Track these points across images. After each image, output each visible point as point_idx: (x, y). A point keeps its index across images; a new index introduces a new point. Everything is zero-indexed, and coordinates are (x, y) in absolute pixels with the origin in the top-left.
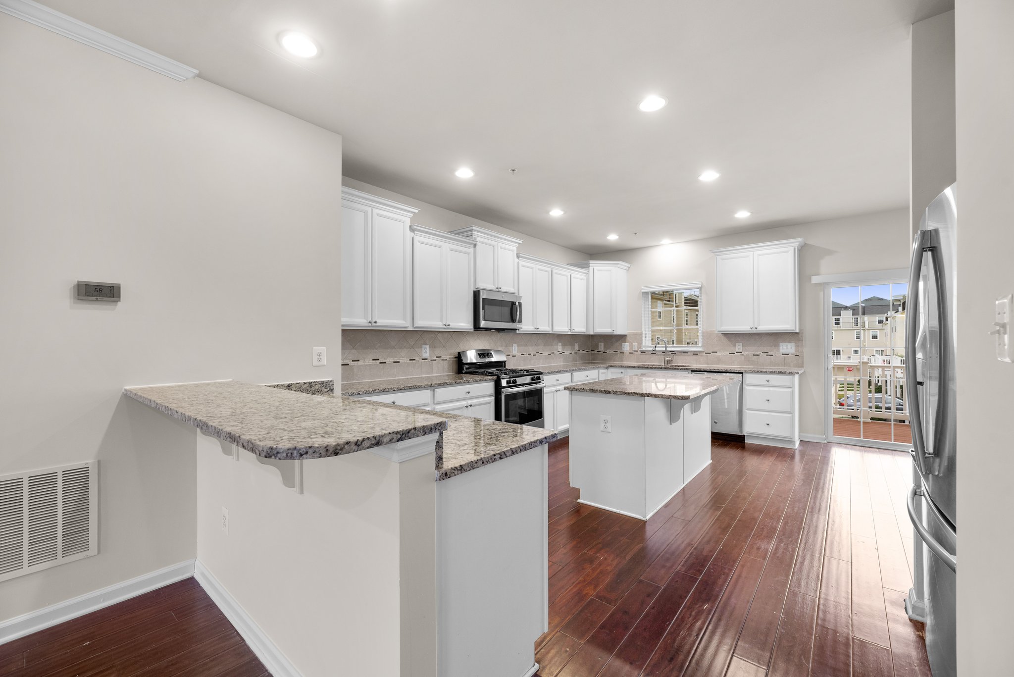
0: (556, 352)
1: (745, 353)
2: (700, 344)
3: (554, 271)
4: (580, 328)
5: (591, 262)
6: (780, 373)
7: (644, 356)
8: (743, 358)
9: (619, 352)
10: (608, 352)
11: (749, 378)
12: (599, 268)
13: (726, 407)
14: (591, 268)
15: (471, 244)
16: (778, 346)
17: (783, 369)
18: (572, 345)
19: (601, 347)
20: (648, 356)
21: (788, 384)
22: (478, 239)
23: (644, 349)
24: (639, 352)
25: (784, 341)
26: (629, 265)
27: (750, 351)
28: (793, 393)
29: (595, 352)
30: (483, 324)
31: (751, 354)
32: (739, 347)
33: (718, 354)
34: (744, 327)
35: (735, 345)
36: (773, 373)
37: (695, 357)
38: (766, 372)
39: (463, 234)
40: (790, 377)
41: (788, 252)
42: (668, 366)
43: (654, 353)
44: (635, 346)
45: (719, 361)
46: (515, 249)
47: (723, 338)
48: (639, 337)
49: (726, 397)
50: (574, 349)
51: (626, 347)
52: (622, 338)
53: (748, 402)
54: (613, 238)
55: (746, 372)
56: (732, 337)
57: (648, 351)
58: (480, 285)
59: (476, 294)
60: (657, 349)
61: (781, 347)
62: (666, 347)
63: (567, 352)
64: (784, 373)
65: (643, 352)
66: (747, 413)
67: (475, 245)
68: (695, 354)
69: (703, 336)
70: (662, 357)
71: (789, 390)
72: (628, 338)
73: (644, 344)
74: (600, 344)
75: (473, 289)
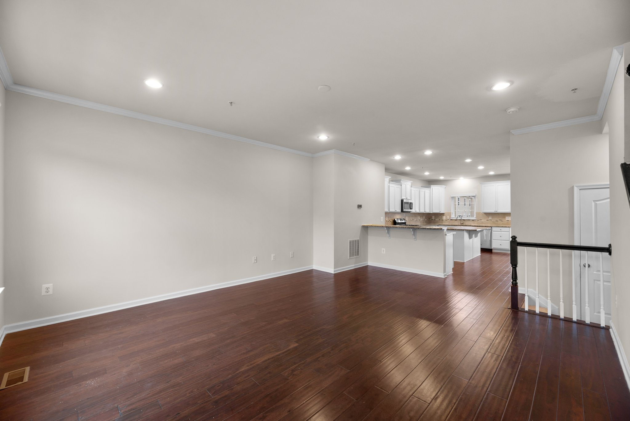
0: (418, 220)
1: (493, 220)
2: (475, 217)
3: (426, 191)
4: (428, 211)
5: (431, 186)
6: (505, 227)
7: (452, 221)
8: (492, 222)
9: (441, 220)
10: (436, 220)
11: (494, 229)
12: (434, 188)
13: (485, 239)
14: (431, 188)
15: (400, 185)
16: (505, 218)
17: (506, 226)
18: (423, 217)
19: (433, 218)
20: (453, 221)
21: (508, 231)
22: (402, 183)
23: (452, 219)
24: (450, 220)
25: (508, 216)
26: (445, 186)
27: (494, 220)
28: (510, 233)
29: (431, 220)
30: (404, 210)
31: (495, 221)
32: (490, 218)
33: (482, 220)
34: (492, 211)
35: (489, 217)
36: (502, 227)
37: (473, 222)
38: (500, 227)
39: (398, 181)
40: (509, 228)
41: (508, 185)
42: (462, 225)
43: (456, 220)
44: (448, 217)
45: (482, 223)
46: (410, 184)
47: (485, 215)
48: (450, 214)
49: (485, 236)
50: (423, 218)
51: (444, 218)
52: (443, 214)
53: (493, 237)
54: (442, 178)
55: (493, 227)
56: (488, 214)
57: (453, 219)
58: (403, 198)
59: (402, 201)
60: (458, 219)
61: (506, 218)
62: (461, 218)
63: (421, 220)
64: (506, 227)
65: (451, 220)
66: (493, 241)
67: (401, 185)
68: (473, 220)
69: (476, 214)
70: (460, 222)
71: (508, 233)
72: (445, 214)
73: (452, 217)
74: (433, 216)
75: (401, 199)
